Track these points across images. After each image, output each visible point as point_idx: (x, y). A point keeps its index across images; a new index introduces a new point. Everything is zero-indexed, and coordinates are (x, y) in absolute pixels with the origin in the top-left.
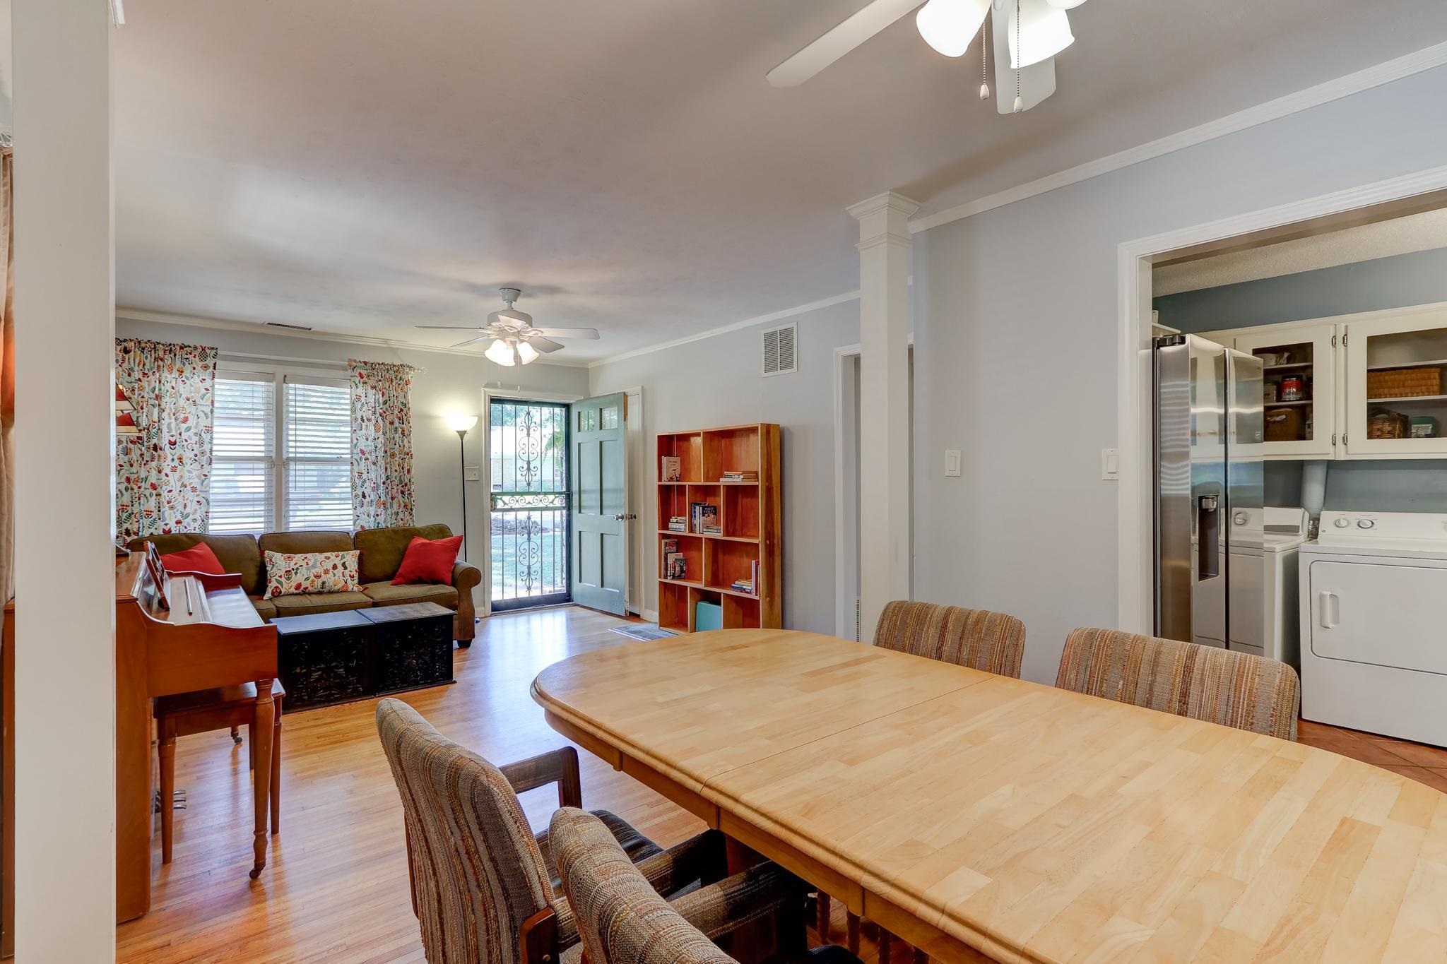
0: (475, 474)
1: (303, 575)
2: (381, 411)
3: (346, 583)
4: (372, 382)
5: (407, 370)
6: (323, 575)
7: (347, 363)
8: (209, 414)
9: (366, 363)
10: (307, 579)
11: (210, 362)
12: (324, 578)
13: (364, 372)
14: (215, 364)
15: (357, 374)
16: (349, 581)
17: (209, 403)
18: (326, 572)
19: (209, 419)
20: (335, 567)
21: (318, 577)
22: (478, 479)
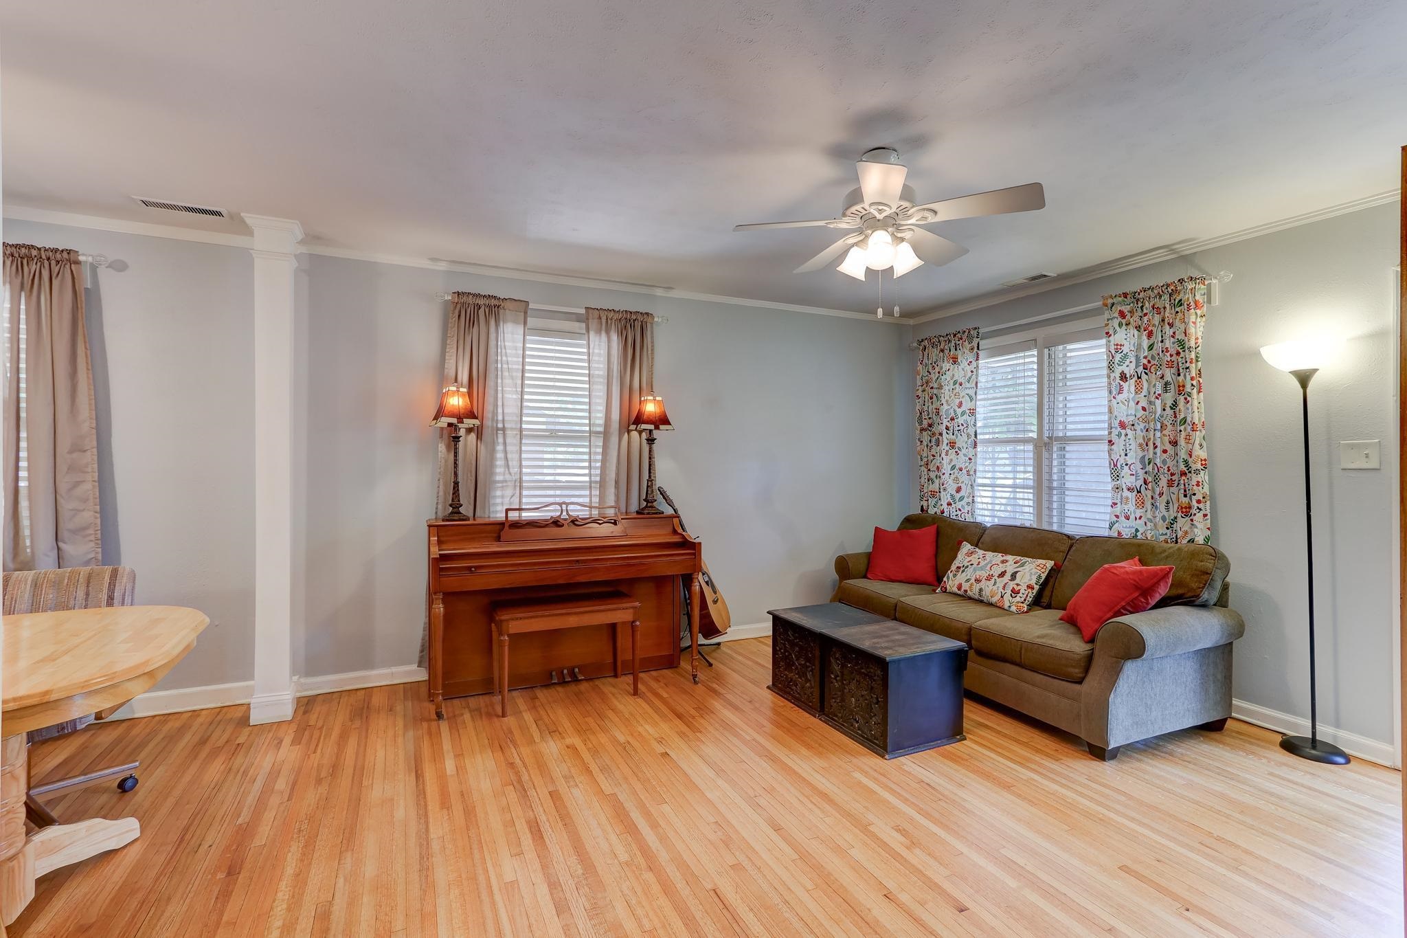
0: (1367, 456)
1: (967, 575)
2: (1145, 361)
3: (1002, 597)
4: (1134, 321)
5: (1190, 285)
6: (984, 580)
7: (1101, 303)
8: (974, 396)
9: (1125, 295)
10: (968, 581)
11: (975, 341)
12: (983, 584)
13: (1126, 309)
14: (978, 344)
15: (1116, 315)
16: (1007, 597)
17: (974, 385)
18: (989, 578)
19: (974, 402)
20: (1002, 575)
21: (978, 581)
22: (1374, 464)
